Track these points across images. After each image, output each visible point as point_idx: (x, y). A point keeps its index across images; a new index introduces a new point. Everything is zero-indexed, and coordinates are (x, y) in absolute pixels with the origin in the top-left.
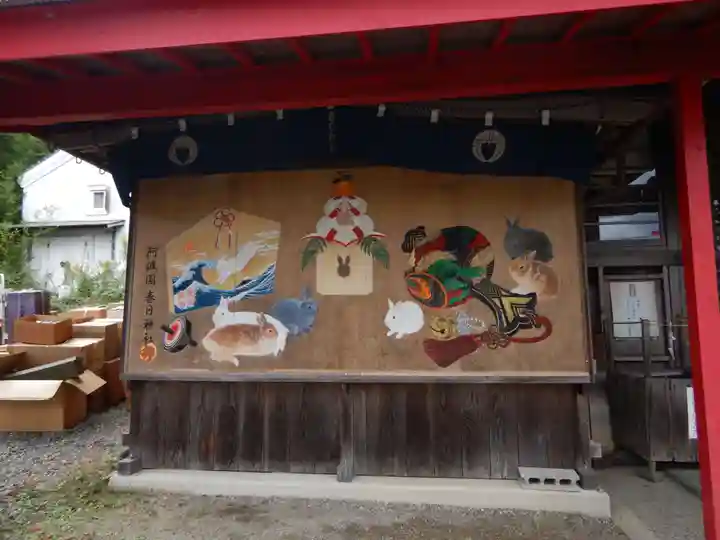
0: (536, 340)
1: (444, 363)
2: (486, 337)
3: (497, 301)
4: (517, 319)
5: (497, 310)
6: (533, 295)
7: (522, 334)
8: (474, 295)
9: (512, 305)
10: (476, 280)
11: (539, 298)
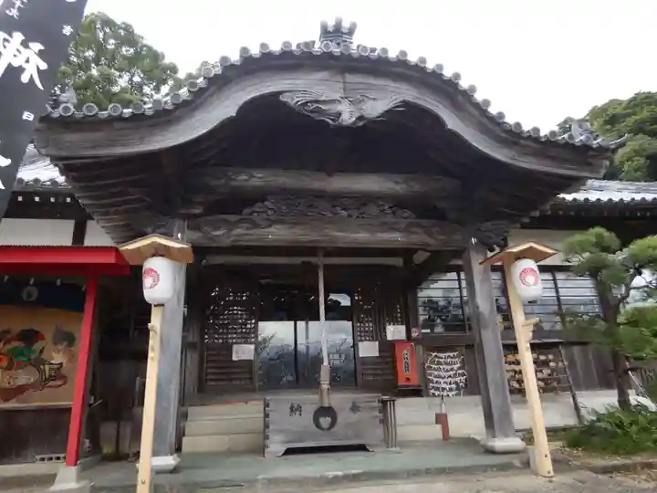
0: (59, 386)
1: (7, 400)
2: (32, 386)
3: (42, 367)
4: (50, 376)
5: (41, 372)
6: (61, 364)
7: (51, 383)
8: (31, 364)
9: (50, 368)
10: (33, 356)
11: (64, 365)
